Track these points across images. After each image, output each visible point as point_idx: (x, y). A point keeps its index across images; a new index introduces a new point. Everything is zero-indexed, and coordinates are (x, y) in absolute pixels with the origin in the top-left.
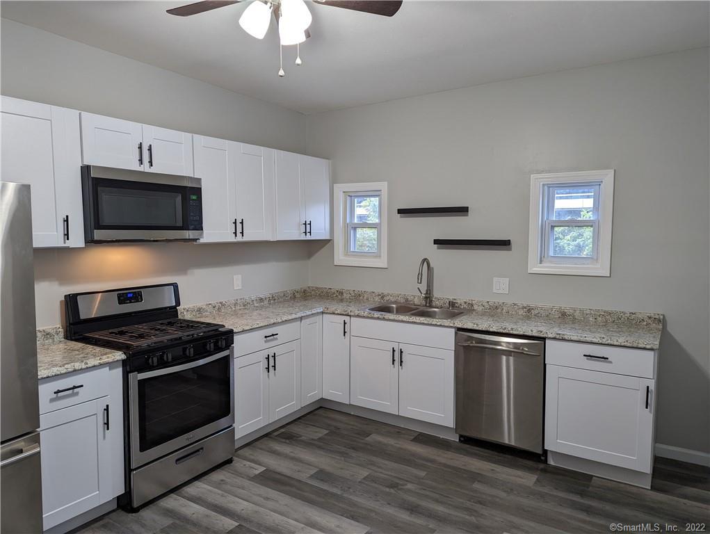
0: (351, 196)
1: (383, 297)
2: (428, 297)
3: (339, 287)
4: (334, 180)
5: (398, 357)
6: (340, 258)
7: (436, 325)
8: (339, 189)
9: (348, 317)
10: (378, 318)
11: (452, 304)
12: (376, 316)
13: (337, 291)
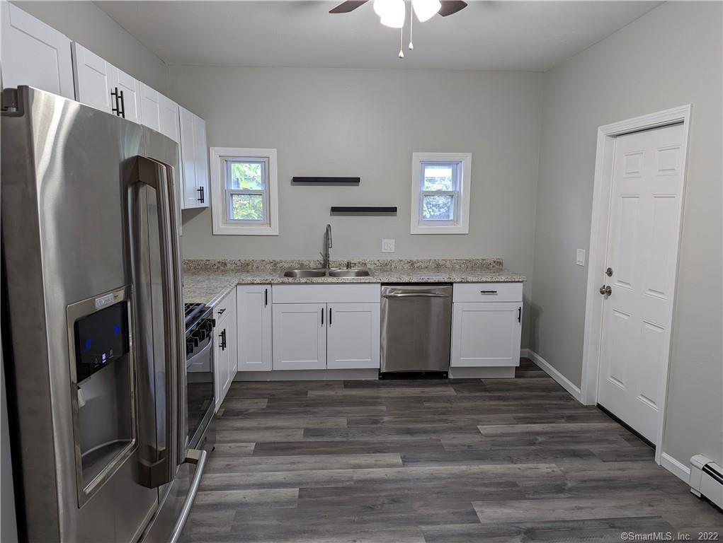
0: (227, 161)
1: (275, 265)
2: (326, 263)
3: (220, 258)
4: (210, 143)
5: (326, 317)
6: (220, 227)
8: (216, 152)
9: (270, 286)
10: (306, 283)
12: (304, 281)
13: (219, 262)
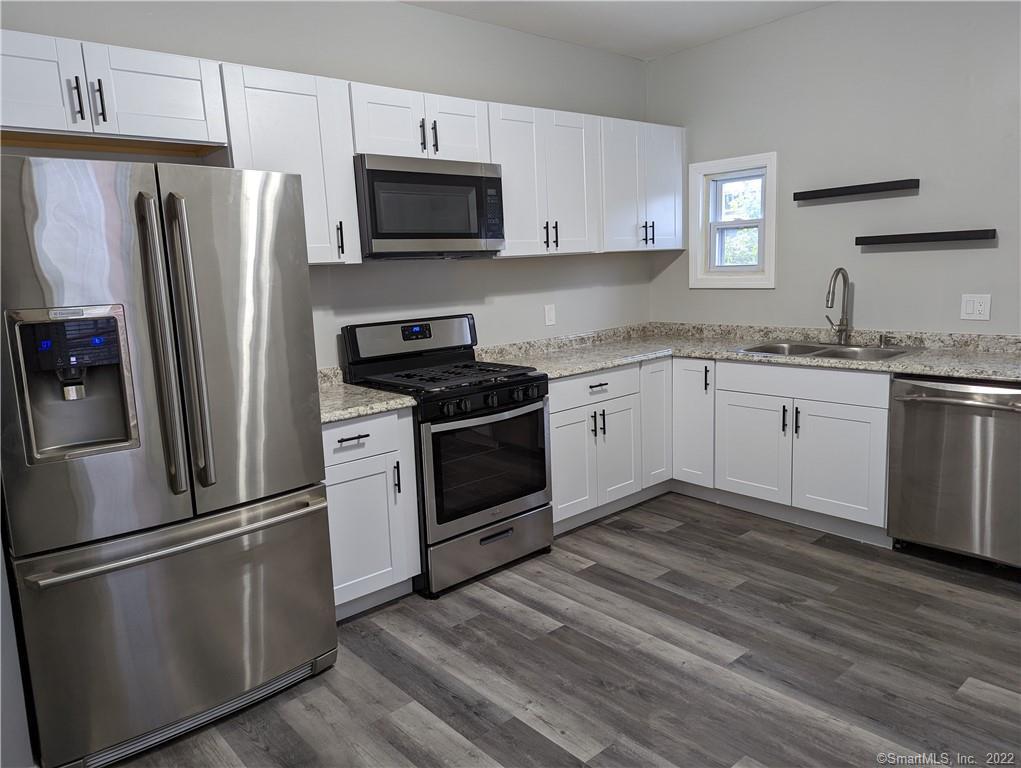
0: (716, 180)
1: (766, 334)
2: (844, 331)
3: (696, 322)
4: (690, 157)
5: (791, 420)
6: (698, 276)
7: (857, 370)
8: (698, 170)
9: (713, 362)
10: (760, 362)
11: (886, 340)
12: (756, 358)
13: (694, 328)
